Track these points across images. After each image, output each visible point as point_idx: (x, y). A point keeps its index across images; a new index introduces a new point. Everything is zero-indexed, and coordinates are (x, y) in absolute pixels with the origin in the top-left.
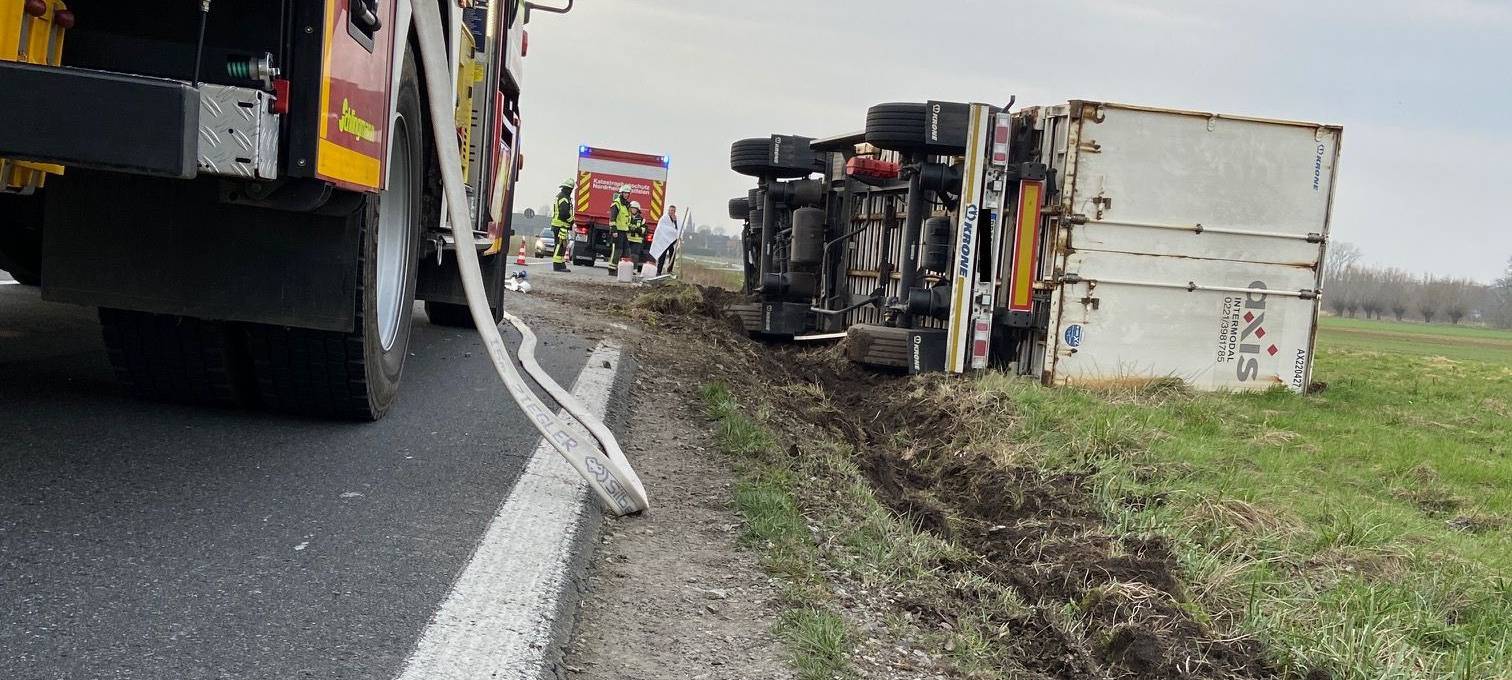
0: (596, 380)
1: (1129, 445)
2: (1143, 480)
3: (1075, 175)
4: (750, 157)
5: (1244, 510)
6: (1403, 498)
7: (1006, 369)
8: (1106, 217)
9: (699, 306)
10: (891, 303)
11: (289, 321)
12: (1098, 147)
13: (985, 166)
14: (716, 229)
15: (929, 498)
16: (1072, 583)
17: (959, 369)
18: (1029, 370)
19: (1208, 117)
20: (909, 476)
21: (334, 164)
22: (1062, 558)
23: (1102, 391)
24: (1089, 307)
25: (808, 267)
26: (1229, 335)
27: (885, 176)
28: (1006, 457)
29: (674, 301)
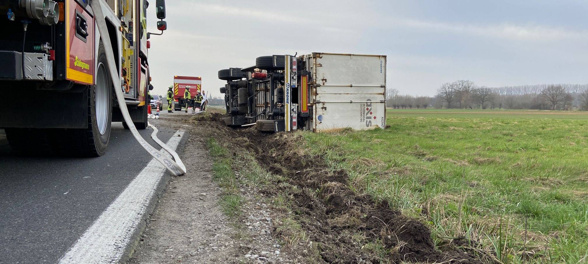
0: (175, 140)
1: (336, 146)
2: (340, 155)
3: (316, 73)
4: (224, 75)
5: (367, 160)
6: (411, 154)
7: (302, 130)
8: (326, 84)
9: (211, 118)
10: (268, 113)
11: (67, 127)
12: (321, 65)
13: (290, 72)
14: (218, 98)
15: (278, 166)
16: (317, 184)
17: (289, 130)
18: (309, 129)
19: (350, 55)
20: (275, 161)
21: (71, 75)
22: (316, 178)
23: (330, 133)
24: (324, 110)
25: (243, 105)
26: (363, 114)
27: (263, 77)
28: (302, 152)
29: (203, 118)
